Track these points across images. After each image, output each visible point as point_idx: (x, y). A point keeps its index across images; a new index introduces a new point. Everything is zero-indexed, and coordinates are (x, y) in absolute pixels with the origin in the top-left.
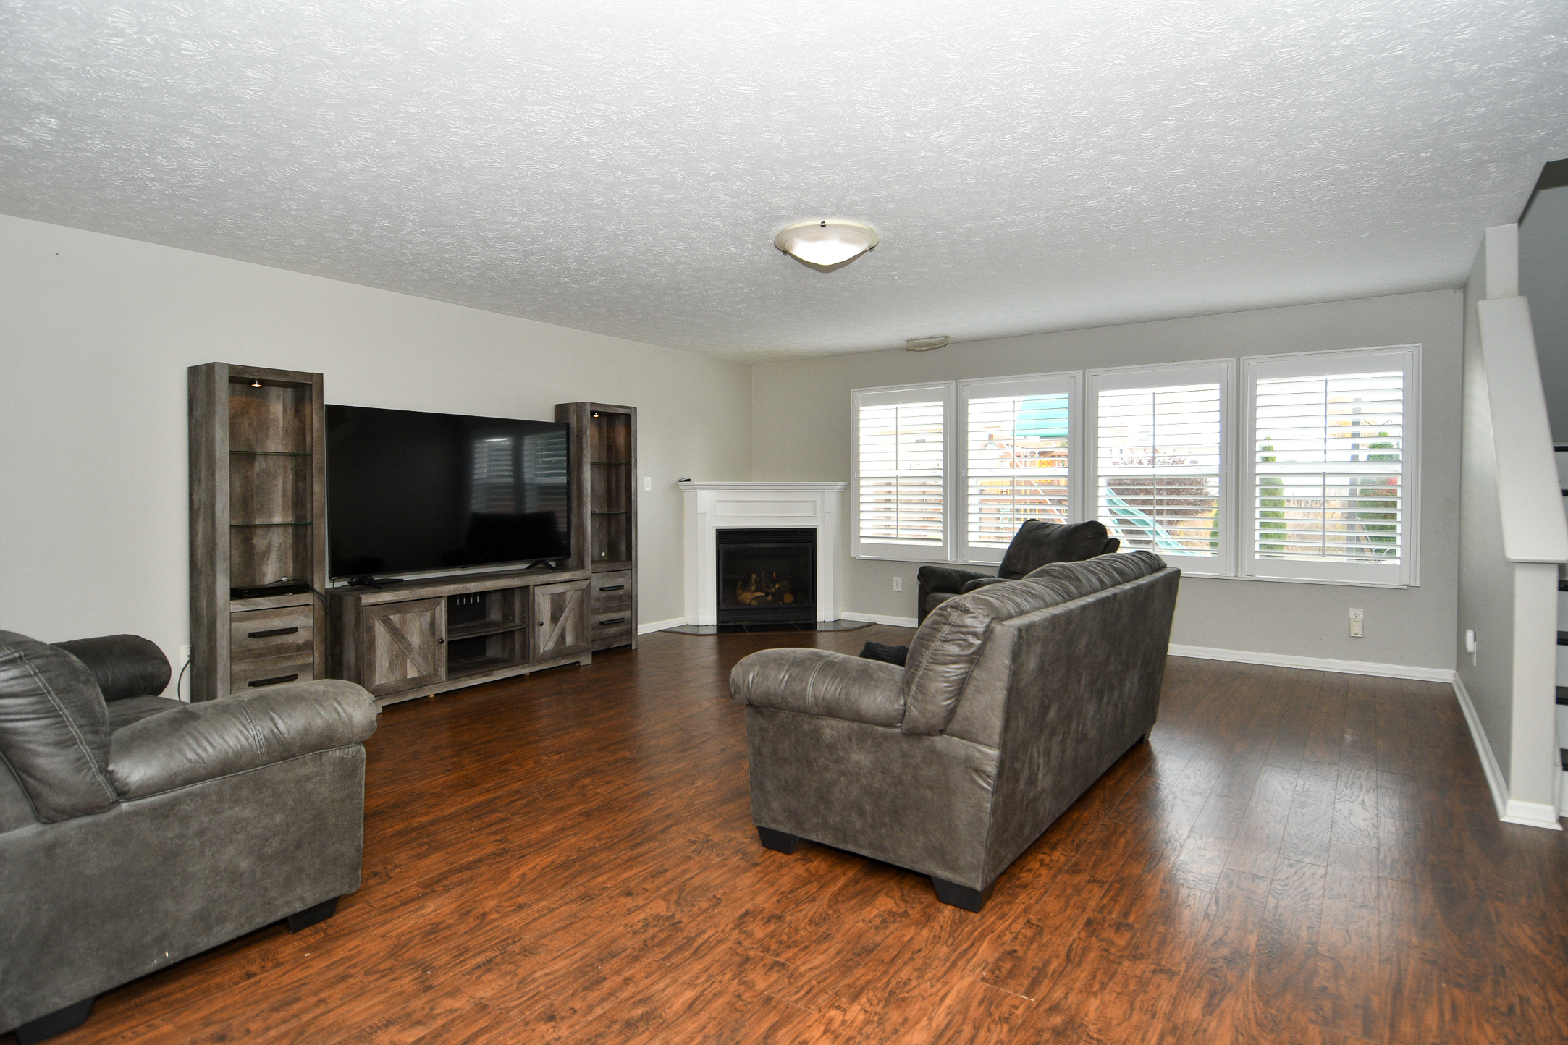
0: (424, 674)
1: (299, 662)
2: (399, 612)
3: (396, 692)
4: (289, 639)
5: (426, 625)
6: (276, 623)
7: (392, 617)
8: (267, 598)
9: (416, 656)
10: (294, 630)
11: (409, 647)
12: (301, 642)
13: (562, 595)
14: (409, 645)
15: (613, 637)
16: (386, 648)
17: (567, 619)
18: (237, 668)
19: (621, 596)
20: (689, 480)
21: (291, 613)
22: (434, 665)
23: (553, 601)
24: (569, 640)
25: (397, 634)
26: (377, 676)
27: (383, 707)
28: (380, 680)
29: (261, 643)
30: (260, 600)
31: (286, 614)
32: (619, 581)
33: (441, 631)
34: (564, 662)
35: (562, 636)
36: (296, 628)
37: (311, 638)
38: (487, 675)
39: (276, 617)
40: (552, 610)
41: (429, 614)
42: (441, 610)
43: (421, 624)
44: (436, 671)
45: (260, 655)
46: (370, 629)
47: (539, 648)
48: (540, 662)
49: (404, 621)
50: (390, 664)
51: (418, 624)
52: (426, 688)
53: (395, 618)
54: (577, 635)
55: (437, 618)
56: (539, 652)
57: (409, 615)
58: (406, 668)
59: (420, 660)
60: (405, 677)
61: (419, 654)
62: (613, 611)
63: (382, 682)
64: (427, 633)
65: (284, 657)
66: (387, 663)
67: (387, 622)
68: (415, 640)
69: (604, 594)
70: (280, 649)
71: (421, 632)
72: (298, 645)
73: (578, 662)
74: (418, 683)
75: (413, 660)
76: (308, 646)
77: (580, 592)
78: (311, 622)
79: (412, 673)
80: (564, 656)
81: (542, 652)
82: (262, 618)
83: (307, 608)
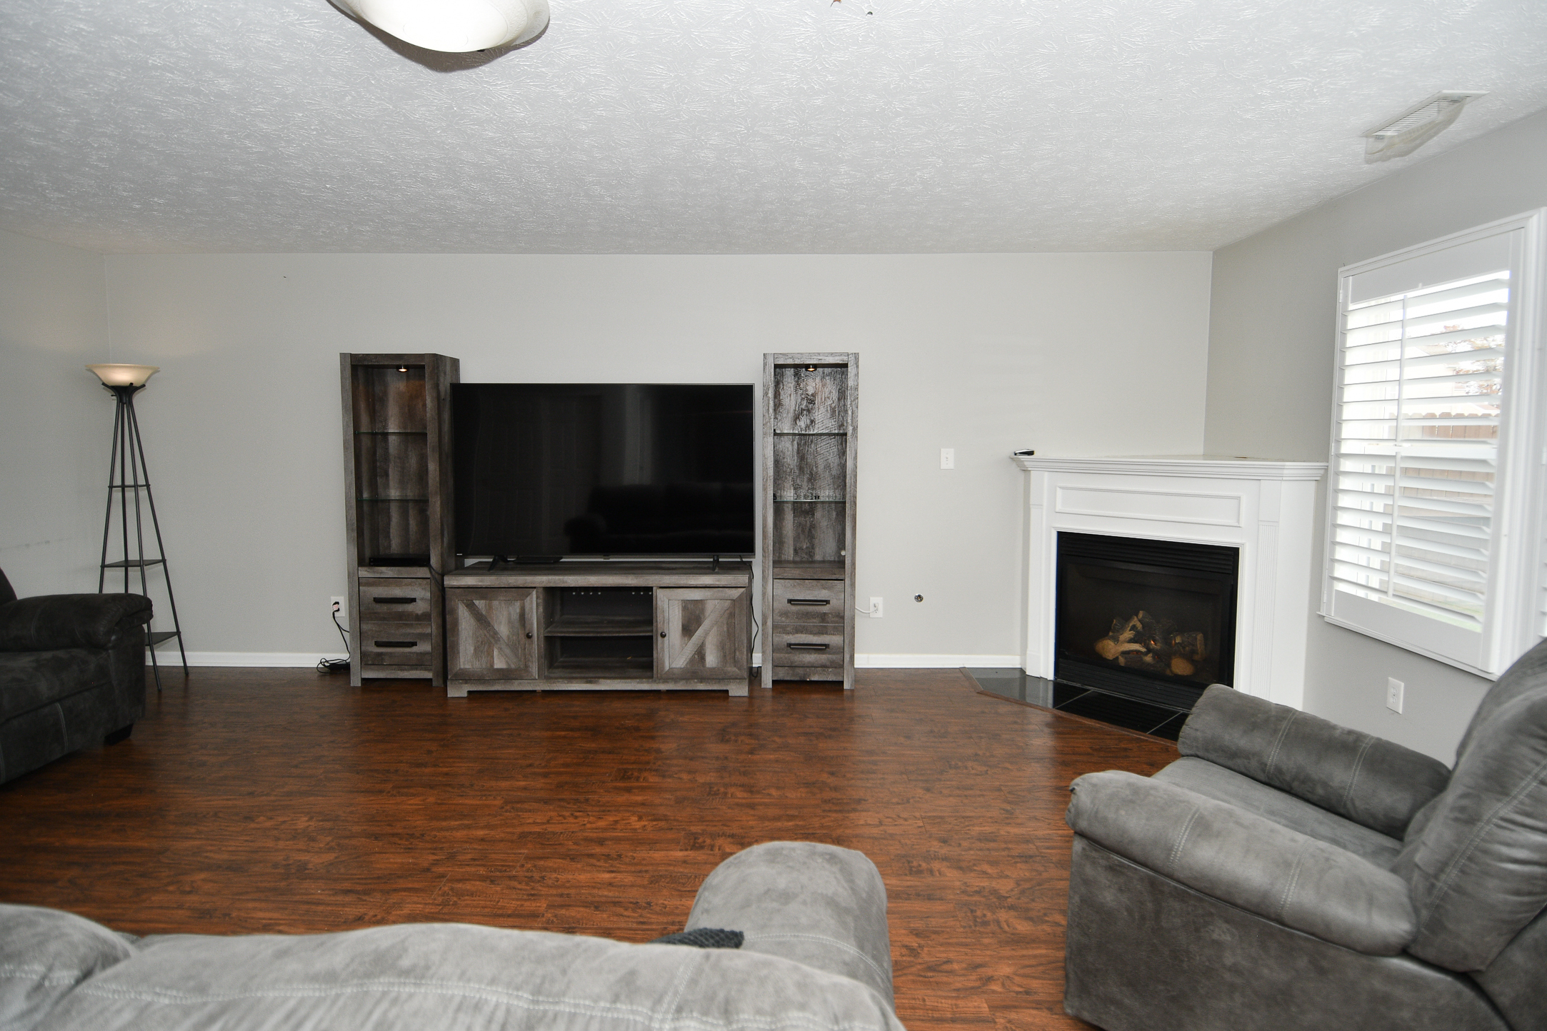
0: (513, 666)
1: (419, 631)
2: (482, 598)
3: (480, 679)
4: (410, 608)
5: (515, 616)
6: (397, 592)
7: (477, 602)
8: (389, 568)
9: (503, 646)
10: (413, 600)
11: (495, 635)
12: (420, 612)
13: (699, 603)
14: (496, 633)
15: (812, 666)
16: (471, 633)
17: (707, 634)
18: (365, 627)
19: (825, 614)
20: (1031, 453)
21: (410, 584)
22: (525, 659)
23: (685, 608)
24: (711, 660)
25: (482, 621)
26: (462, 660)
27: (469, 692)
28: (464, 664)
29: (384, 608)
30: (383, 569)
31: (406, 585)
32: (822, 594)
33: (532, 624)
34: (701, 687)
35: (700, 654)
36: (415, 599)
37: (428, 610)
38: (590, 682)
39: (397, 586)
40: (683, 617)
41: (518, 604)
42: (532, 602)
43: (509, 614)
44: (526, 666)
45: (384, 619)
46: (454, 611)
47: (663, 663)
48: (666, 680)
49: (490, 608)
50: (475, 650)
51: (505, 613)
52: (517, 682)
53: (480, 604)
54: (725, 656)
55: (527, 610)
56: (663, 667)
57: (495, 603)
58: (493, 657)
59: (508, 651)
60: (492, 665)
61: (508, 645)
62: (811, 633)
63: (468, 666)
64: (517, 624)
65: (406, 624)
66: (472, 649)
67: (471, 606)
68: (503, 629)
69: (794, 608)
70: (401, 616)
71: (510, 622)
72: (417, 615)
73: (727, 691)
74: (506, 675)
75: (500, 649)
76: (425, 617)
77: (727, 603)
78: (428, 595)
79: (499, 664)
80: (702, 680)
81: (667, 668)
82: (385, 586)
83: (425, 582)
